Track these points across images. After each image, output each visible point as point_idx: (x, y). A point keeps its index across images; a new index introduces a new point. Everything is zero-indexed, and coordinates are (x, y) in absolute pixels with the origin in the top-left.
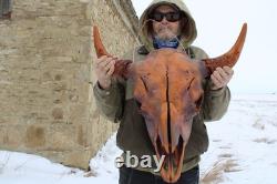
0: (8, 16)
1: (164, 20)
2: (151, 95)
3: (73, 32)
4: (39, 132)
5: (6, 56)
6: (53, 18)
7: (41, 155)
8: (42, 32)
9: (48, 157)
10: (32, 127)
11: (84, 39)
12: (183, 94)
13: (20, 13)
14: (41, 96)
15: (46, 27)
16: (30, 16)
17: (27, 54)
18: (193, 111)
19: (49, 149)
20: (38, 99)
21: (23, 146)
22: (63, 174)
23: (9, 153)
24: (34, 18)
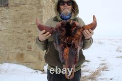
0: (7, 5)
1: (66, 5)
3: (35, 12)
4: (22, 55)
5: (7, 23)
6: (26, 5)
7: (23, 65)
9: (26, 66)
10: (19, 53)
11: (40, 14)
13: (12, 4)
14: (22, 40)
15: (23, 10)
16: (17, 5)
17: (15, 21)
19: (26, 62)
20: (21, 41)
21: (15, 61)
22: (32, 73)
23: (9, 64)
24: (18, 6)
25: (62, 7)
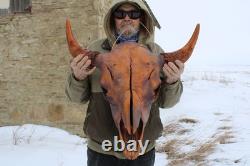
0: (29, 10)
2: (116, 83)
3: (83, 21)
4: (59, 109)
5: (29, 44)
6: (66, 10)
7: (61, 128)
8: (57, 22)
9: (66, 130)
10: (53, 105)
12: (144, 83)
13: (39, 7)
14: (60, 78)
15: (61, 18)
16: (47, 10)
17: (45, 42)
18: (151, 98)
19: (68, 123)
20: (58, 81)
21: (45, 120)
22: (77, 144)
23: (35, 126)
24: (49, 12)
25: (119, 22)
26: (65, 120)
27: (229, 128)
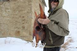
3: (27, 4)
4: (19, 32)
5: (9, 11)
7: (19, 38)
8: (18, 4)
9: (21, 39)
10: (17, 31)
11: (30, 6)
14: (19, 22)
17: (14, 10)
21: (14, 36)
26: (21, 36)
27: (71, 37)
